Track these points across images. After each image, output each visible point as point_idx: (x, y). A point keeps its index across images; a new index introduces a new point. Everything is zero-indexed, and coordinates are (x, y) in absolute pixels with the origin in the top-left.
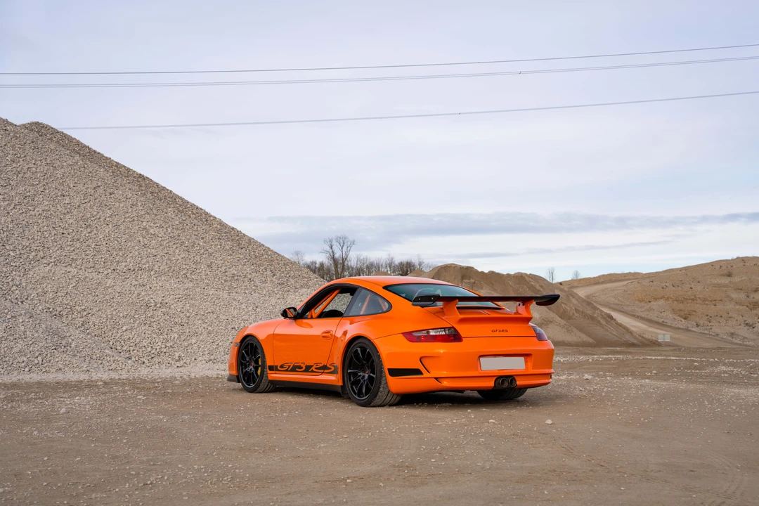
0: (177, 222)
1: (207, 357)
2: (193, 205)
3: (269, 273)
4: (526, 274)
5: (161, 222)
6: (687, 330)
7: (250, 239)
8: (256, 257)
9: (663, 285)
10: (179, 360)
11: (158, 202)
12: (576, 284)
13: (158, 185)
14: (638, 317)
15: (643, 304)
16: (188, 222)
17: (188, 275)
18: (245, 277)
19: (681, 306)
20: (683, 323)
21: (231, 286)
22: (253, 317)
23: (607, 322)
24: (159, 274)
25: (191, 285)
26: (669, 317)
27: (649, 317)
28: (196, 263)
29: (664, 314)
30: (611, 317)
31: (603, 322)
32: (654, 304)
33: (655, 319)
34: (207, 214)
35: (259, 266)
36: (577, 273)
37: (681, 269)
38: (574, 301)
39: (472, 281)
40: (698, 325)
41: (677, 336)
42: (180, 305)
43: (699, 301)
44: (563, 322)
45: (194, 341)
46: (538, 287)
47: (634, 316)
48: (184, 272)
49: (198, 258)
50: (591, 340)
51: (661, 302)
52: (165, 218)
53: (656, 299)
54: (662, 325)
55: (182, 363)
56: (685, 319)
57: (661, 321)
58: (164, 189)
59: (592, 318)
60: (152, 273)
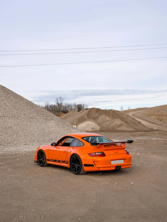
0: (14, 101)
1: (24, 143)
2: (19, 95)
3: (42, 116)
4: (115, 110)
5: (10, 101)
6: (161, 125)
7: (36, 105)
8: (38, 111)
9: (154, 111)
10: (16, 145)
11: (8, 95)
12: (129, 111)
13: (8, 89)
14: (147, 121)
15: (148, 117)
16: (17, 101)
17: (18, 118)
18: (35, 117)
19: (159, 117)
20: (160, 123)
21: (31, 121)
22: (37, 130)
23: (139, 124)
24: (9, 117)
25: (19, 121)
26: (156, 121)
27: (150, 121)
28: (20, 114)
29: (154, 120)
30: (140, 123)
31: (138, 124)
32: (152, 117)
33: (152, 121)
34: (23, 98)
35: (39, 113)
36: (129, 108)
37: (159, 106)
38: (129, 118)
39: (100, 113)
40: (164, 123)
41: (158, 127)
42: (16, 127)
43: (164, 116)
44: (126, 125)
45: (20, 138)
46: (119, 114)
47: (146, 120)
48: (17, 117)
49: (21, 112)
50: (134, 130)
51: (154, 116)
52: (11, 100)
53: (152, 115)
54: (154, 123)
55: (17, 145)
56: (161, 121)
57: (154, 122)
58: (10, 90)
59: (135, 123)
60: (7, 117)
